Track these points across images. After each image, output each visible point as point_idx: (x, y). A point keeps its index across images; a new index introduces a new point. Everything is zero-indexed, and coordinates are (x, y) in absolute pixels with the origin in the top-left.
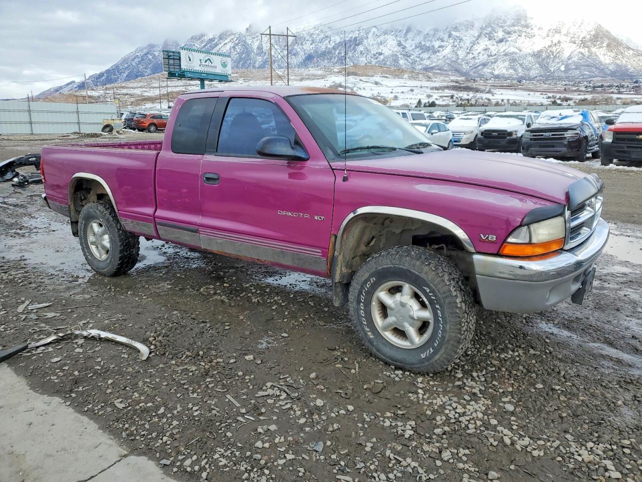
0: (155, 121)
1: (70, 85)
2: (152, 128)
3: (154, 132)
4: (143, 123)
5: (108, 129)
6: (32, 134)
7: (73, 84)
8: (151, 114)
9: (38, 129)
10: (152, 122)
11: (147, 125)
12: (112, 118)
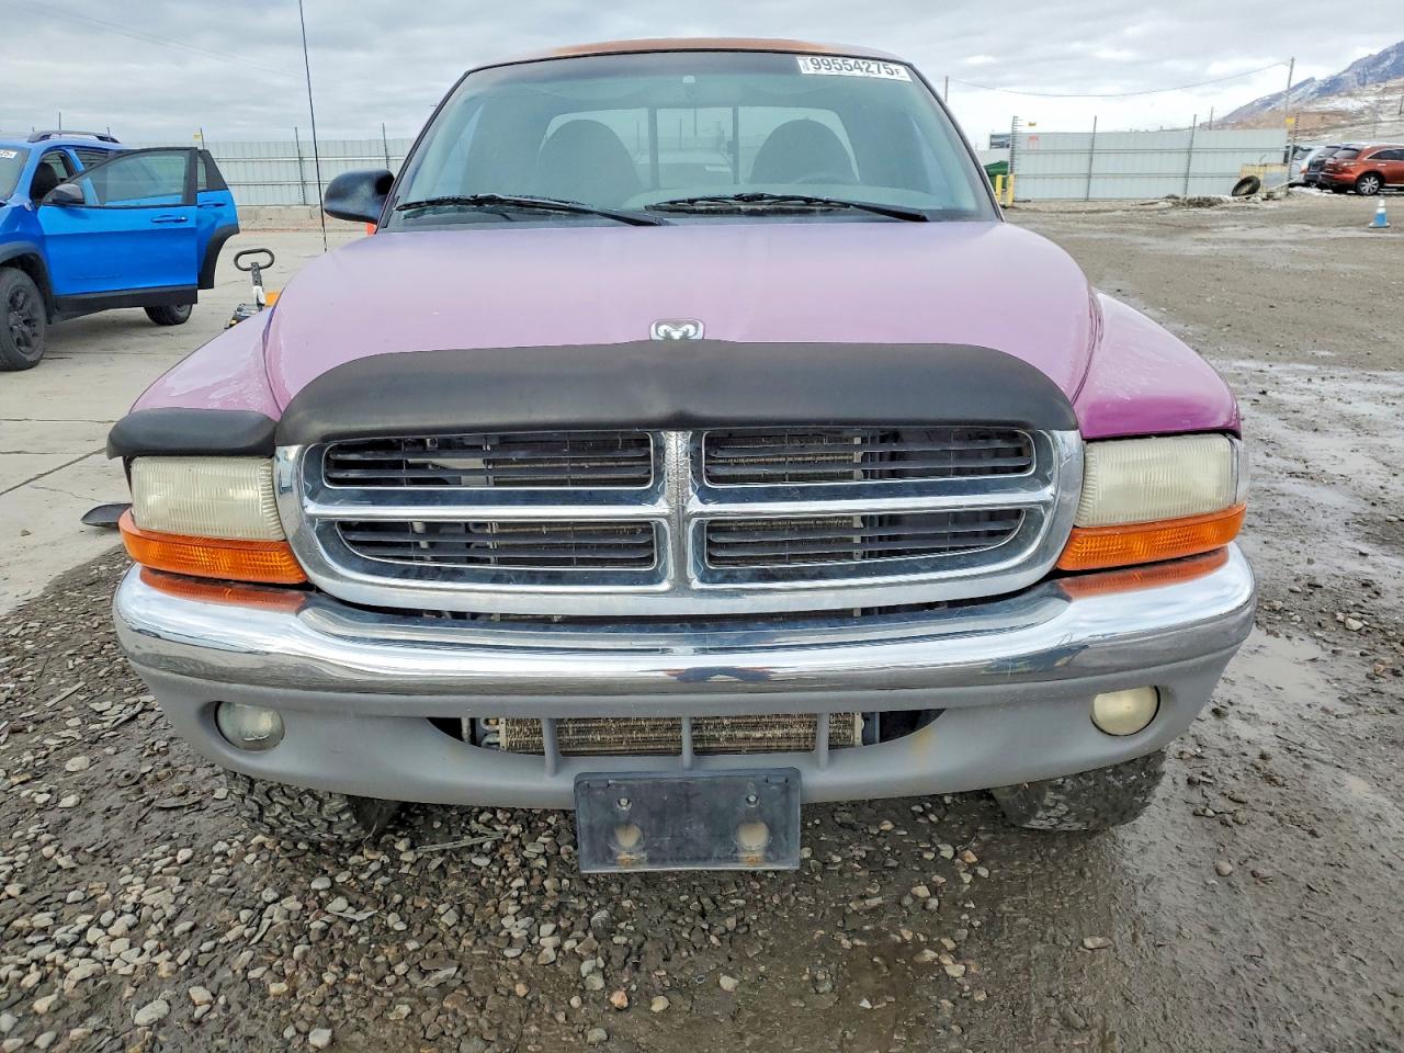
0: (1381, 165)
1: (1302, 89)
2: (1371, 184)
3: (1372, 195)
4: (1345, 170)
5: (1247, 188)
6: (1087, 200)
7: (1307, 86)
8: (1373, 149)
9: (1100, 190)
10: (1371, 167)
11: (1354, 176)
12: (1263, 162)
